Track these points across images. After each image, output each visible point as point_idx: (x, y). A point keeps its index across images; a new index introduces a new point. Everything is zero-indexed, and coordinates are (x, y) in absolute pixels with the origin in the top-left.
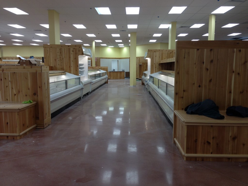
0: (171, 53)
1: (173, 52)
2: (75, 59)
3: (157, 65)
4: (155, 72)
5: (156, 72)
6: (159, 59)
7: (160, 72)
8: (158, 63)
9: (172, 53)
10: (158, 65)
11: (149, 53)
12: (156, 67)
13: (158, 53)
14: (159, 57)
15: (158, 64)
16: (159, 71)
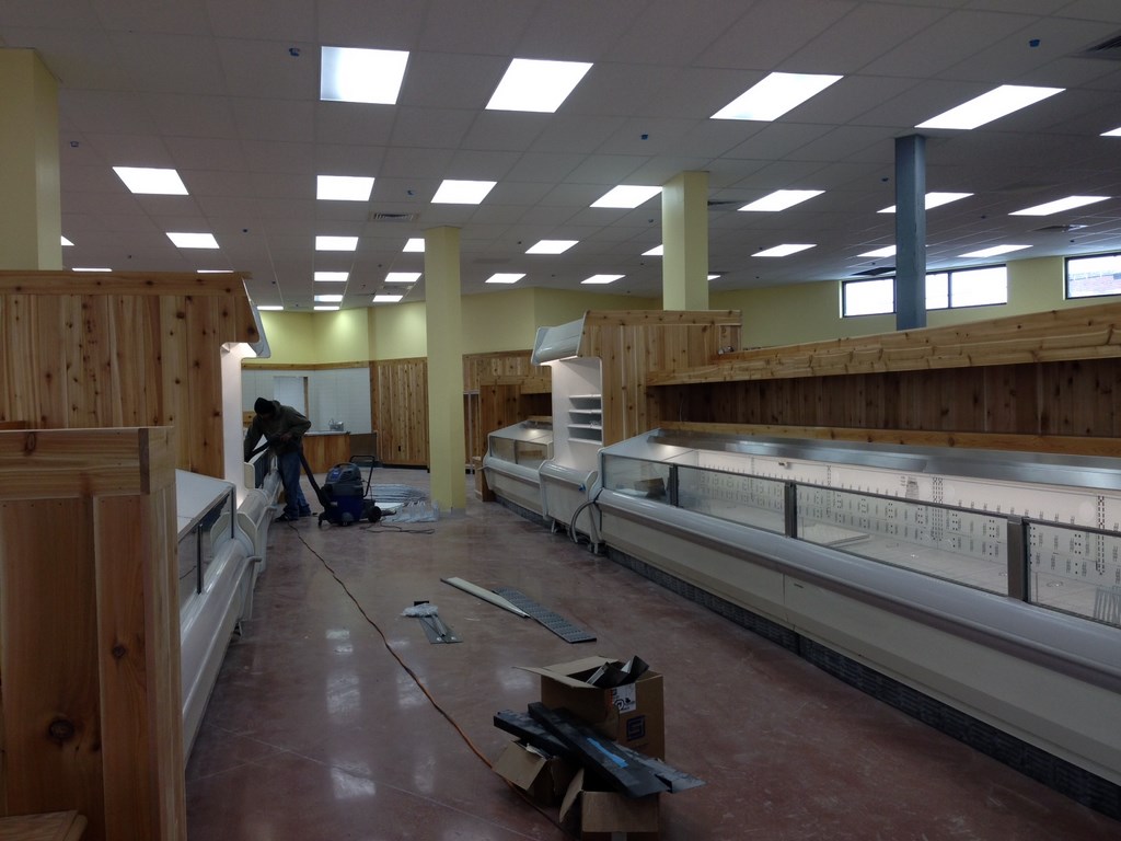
0: (705, 329)
1: (713, 323)
2: (197, 364)
3: (639, 397)
4: (629, 437)
5: (631, 434)
6: (647, 363)
7: (655, 433)
8: (643, 382)
9: (708, 331)
10: (643, 397)
11: (595, 329)
12: (631, 408)
13: (641, 328)
14: (648, 352)
15: (643, 389)
16: (649, 429)
